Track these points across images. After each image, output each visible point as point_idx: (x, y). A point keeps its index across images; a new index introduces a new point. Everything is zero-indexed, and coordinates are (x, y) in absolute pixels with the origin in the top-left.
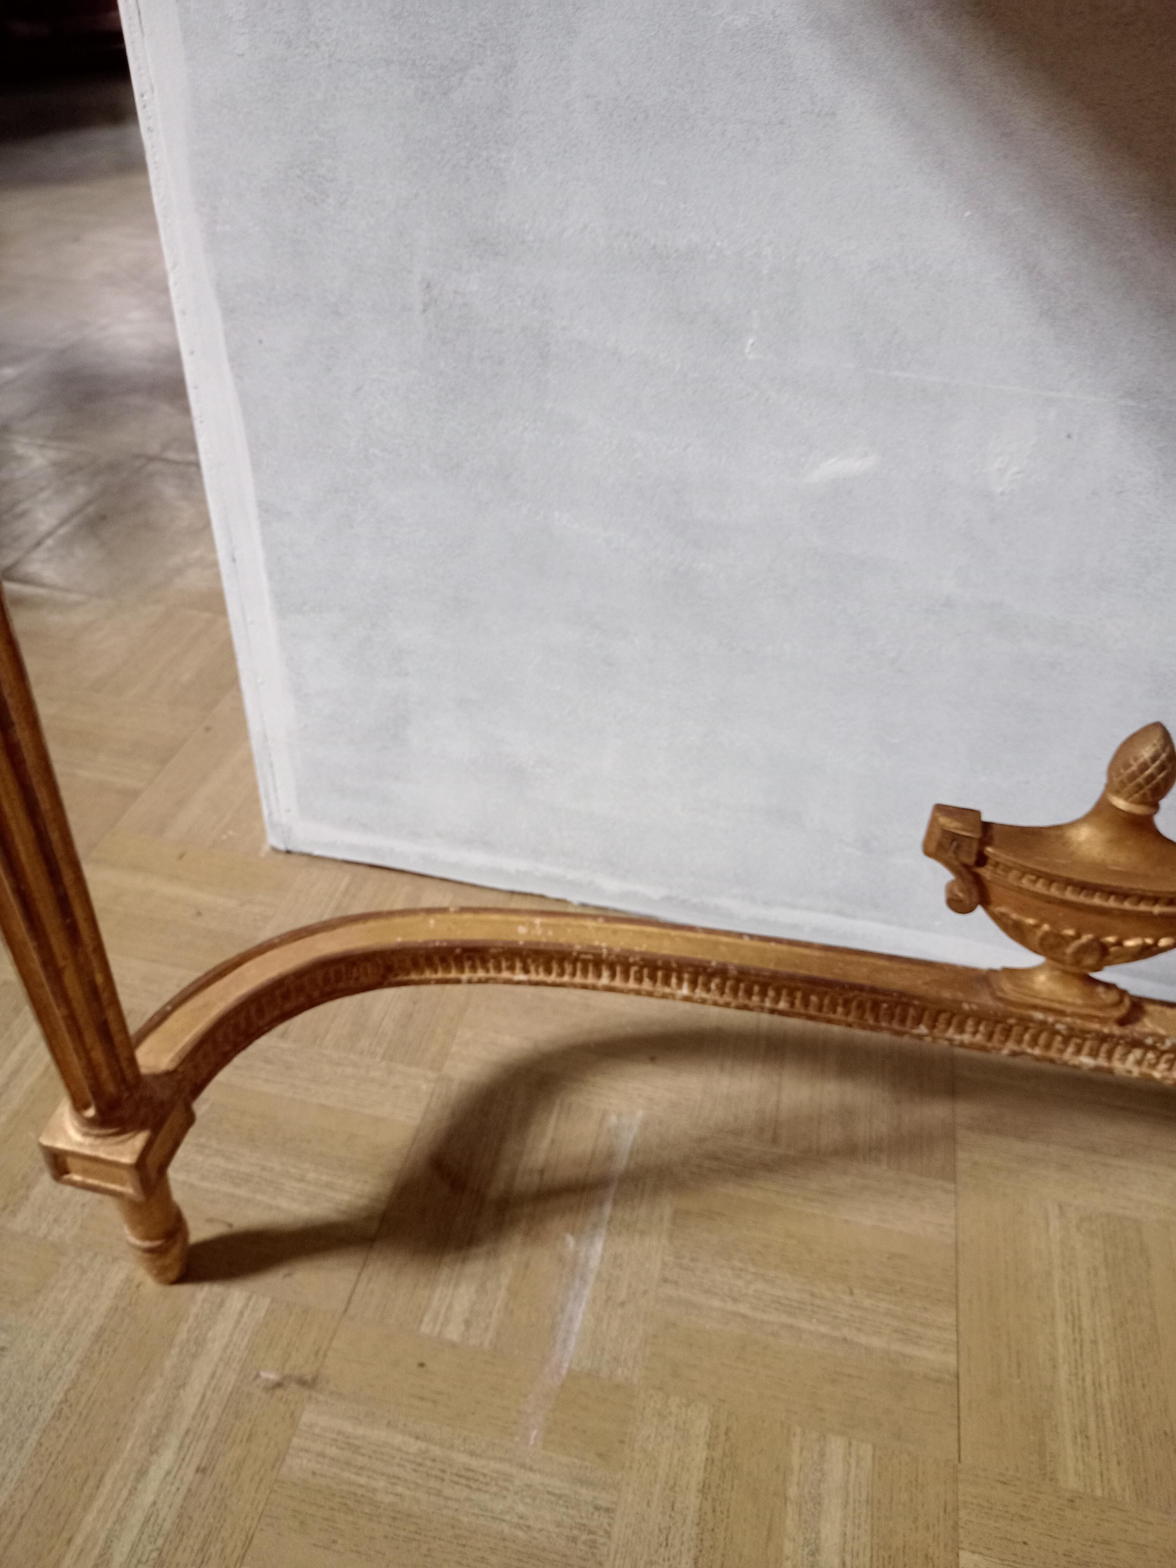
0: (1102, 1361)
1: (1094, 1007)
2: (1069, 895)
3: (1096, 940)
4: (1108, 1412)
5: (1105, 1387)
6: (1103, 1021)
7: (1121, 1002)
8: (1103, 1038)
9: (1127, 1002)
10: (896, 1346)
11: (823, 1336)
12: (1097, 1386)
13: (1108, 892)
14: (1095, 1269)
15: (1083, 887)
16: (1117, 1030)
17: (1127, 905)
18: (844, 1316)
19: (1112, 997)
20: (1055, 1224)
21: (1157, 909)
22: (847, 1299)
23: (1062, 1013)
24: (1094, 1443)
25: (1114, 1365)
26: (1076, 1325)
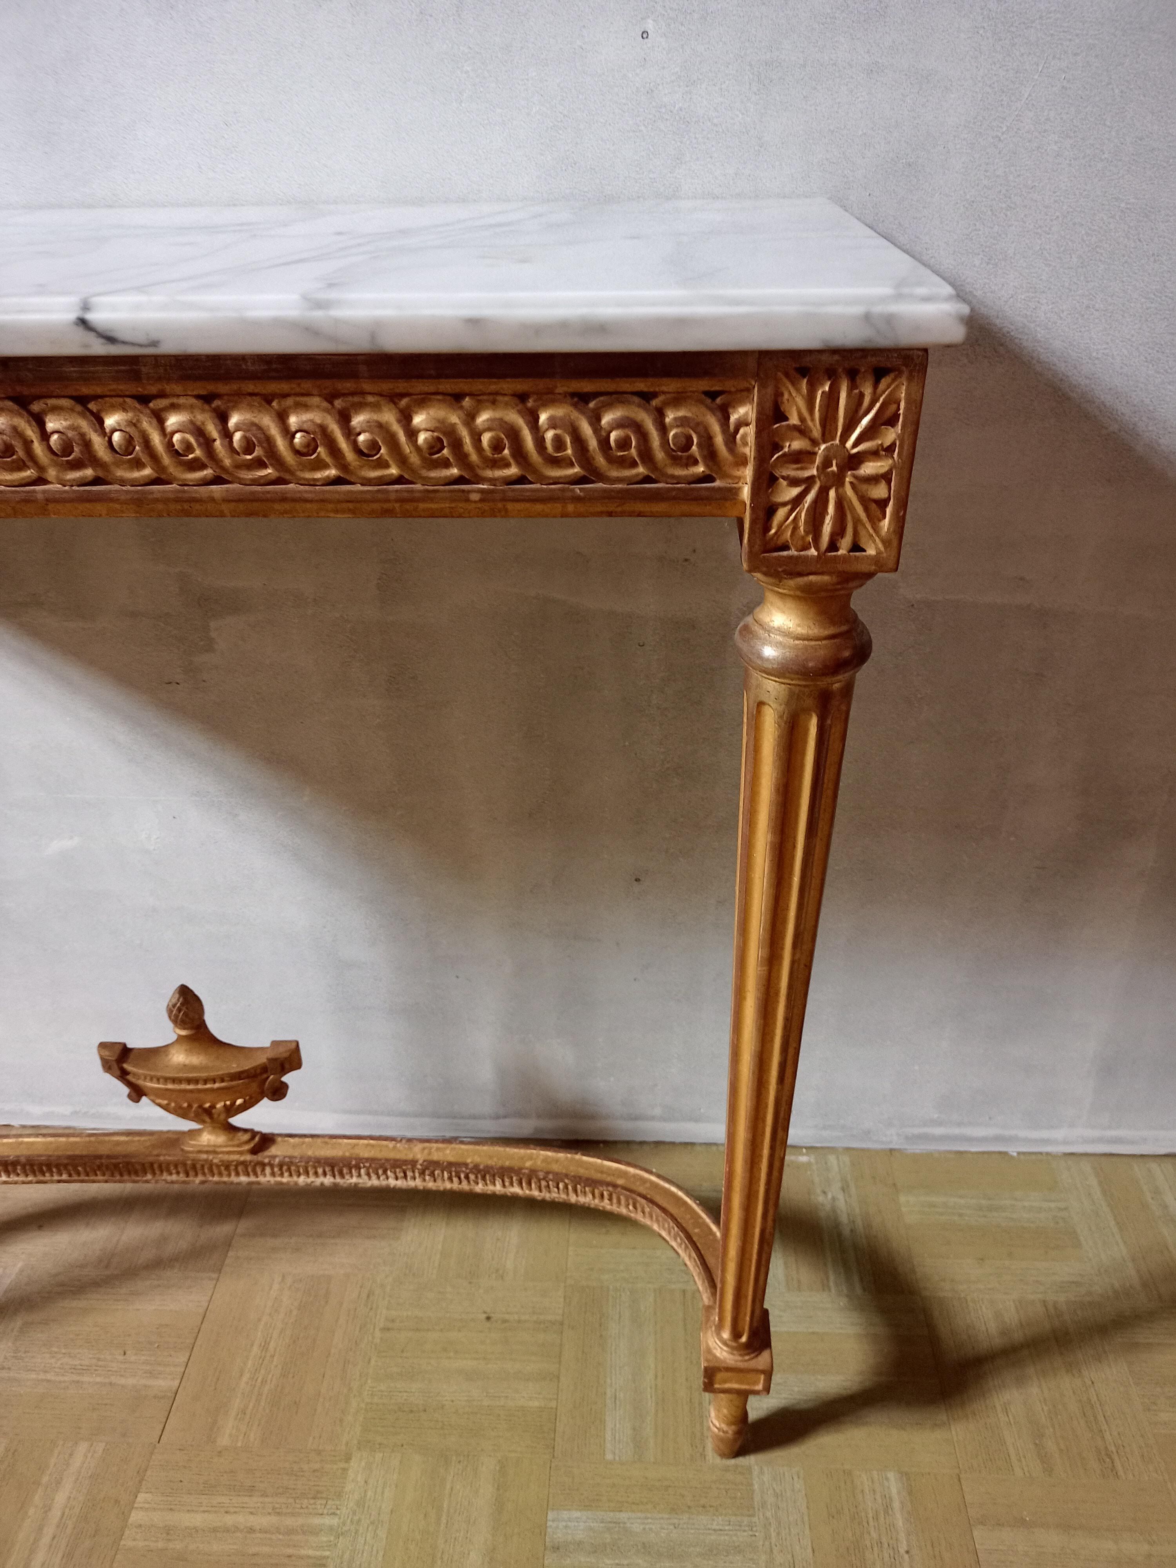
0: (273, 1367)
1: (233, 1146)
2: (170, 1086)
3: (200, 1107)
4: (264, 1397)
5: (269, 1381)
6: (241, 1153)
7: (253, 1138)
8: (244, 1163)
9: (257, 1139)
10: (144, 1382)
11: (97, 1383)
12: (264, 1382)
13: (189, 1081)
14: (291, 1311)
16: (248, 1157)
17: (200, 1086)
18: (115, 1369)
19: (246, 1137)
20: (276, 1286)
21: (217, 1085)
22: (121, 1358)
23: (215, 1152)
24: (248, 1416)
25: (280, 1367)
26: (265, 1347)
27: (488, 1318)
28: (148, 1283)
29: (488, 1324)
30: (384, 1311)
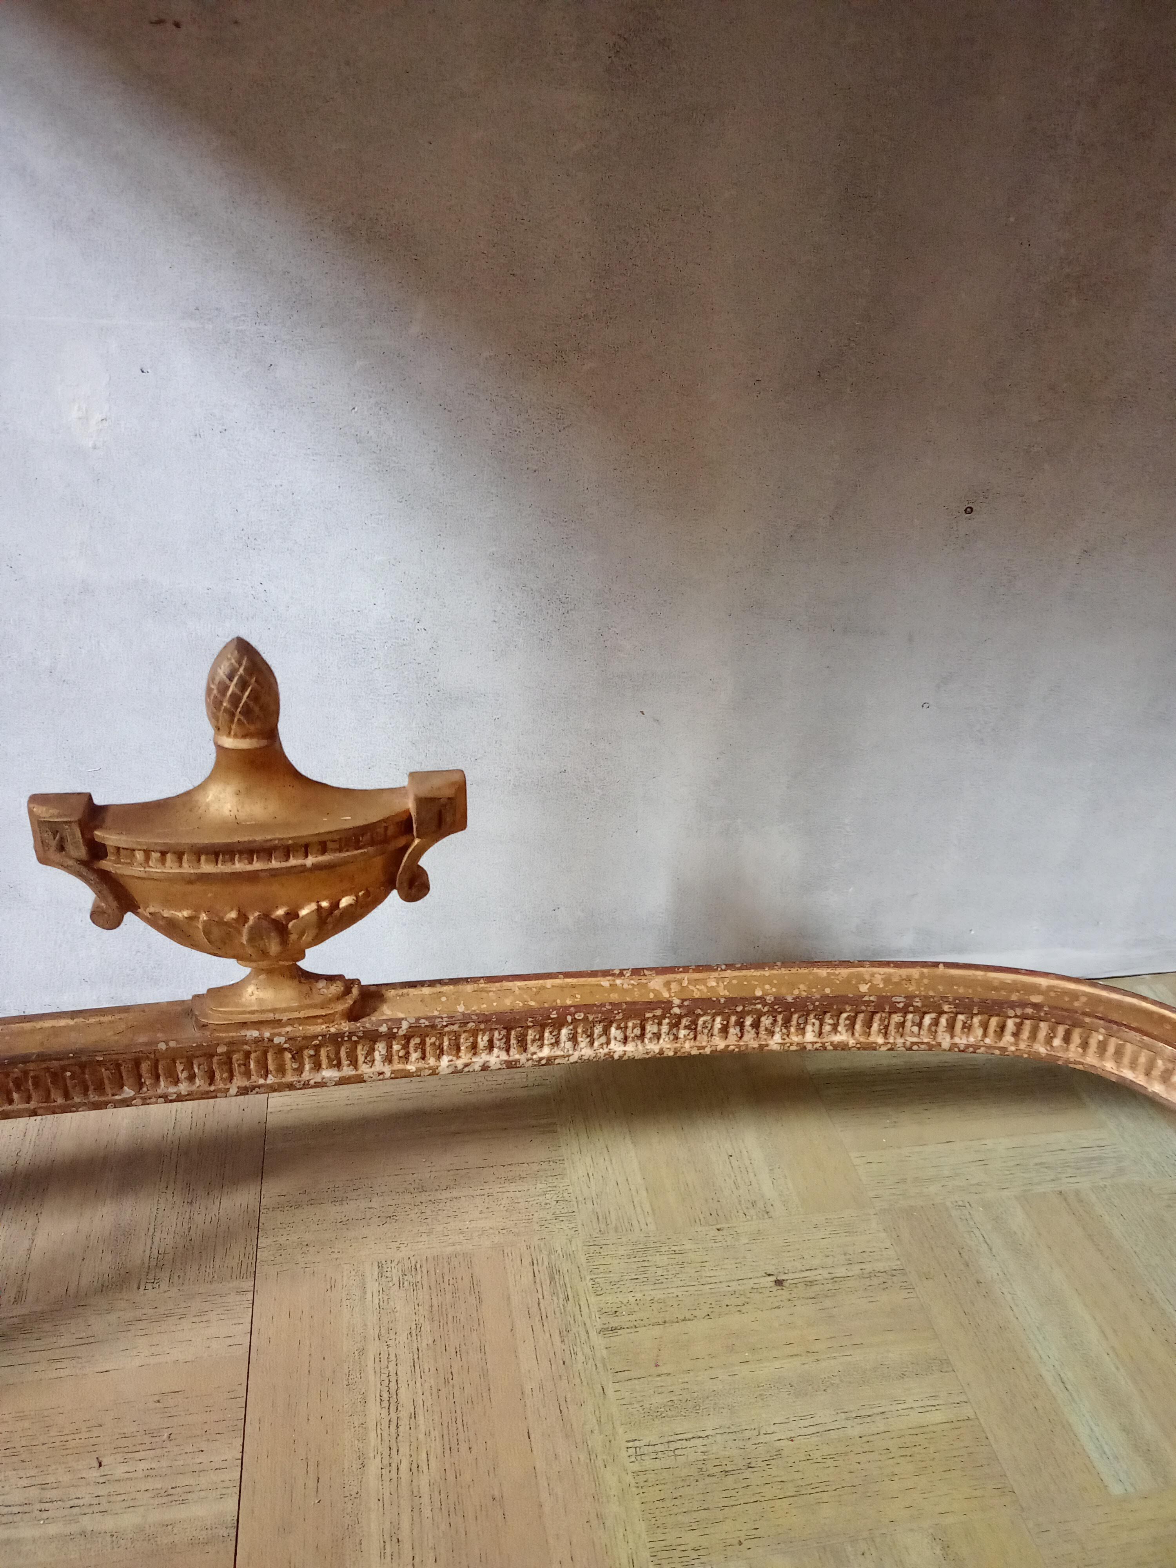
0: (421, 1436)
1: (314, 1006)
2: (207, 867)
3: (266, 916)
4: (425, 1500)
5: (424, 1467)
6: (328, 1019)
7: (348, 991)
8: (336, 1040)
9: (355, 991)
10: (156, 1516)
11: (52, 1538)
12: (414, 1469)
13: (250, 851)
14: (419, 1327)
15: (216, 853)
16: (346, 1026)
17: (275, 864)
18: (87, 1500)
19: (336, 989)
20: (373, 1286)
21: (310, 861)
22: (95, 1474)
23: (278, 1023)
24: (406, 1546)
25: (436, 1434)
26: (391, 1401)
27: (779, 1283)
28: (113, 1318)
29: (784, 1294)
30: (593, 1299)
